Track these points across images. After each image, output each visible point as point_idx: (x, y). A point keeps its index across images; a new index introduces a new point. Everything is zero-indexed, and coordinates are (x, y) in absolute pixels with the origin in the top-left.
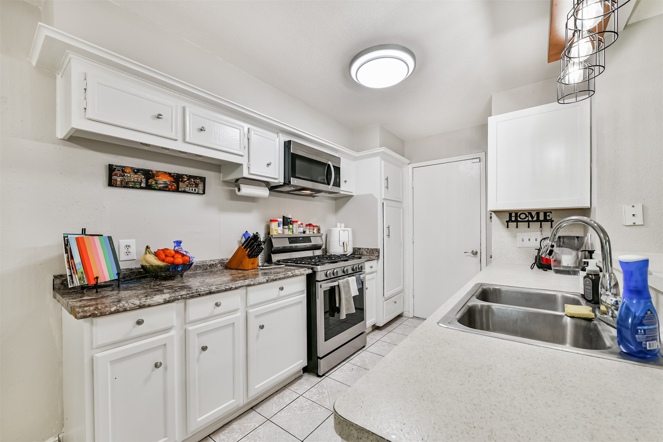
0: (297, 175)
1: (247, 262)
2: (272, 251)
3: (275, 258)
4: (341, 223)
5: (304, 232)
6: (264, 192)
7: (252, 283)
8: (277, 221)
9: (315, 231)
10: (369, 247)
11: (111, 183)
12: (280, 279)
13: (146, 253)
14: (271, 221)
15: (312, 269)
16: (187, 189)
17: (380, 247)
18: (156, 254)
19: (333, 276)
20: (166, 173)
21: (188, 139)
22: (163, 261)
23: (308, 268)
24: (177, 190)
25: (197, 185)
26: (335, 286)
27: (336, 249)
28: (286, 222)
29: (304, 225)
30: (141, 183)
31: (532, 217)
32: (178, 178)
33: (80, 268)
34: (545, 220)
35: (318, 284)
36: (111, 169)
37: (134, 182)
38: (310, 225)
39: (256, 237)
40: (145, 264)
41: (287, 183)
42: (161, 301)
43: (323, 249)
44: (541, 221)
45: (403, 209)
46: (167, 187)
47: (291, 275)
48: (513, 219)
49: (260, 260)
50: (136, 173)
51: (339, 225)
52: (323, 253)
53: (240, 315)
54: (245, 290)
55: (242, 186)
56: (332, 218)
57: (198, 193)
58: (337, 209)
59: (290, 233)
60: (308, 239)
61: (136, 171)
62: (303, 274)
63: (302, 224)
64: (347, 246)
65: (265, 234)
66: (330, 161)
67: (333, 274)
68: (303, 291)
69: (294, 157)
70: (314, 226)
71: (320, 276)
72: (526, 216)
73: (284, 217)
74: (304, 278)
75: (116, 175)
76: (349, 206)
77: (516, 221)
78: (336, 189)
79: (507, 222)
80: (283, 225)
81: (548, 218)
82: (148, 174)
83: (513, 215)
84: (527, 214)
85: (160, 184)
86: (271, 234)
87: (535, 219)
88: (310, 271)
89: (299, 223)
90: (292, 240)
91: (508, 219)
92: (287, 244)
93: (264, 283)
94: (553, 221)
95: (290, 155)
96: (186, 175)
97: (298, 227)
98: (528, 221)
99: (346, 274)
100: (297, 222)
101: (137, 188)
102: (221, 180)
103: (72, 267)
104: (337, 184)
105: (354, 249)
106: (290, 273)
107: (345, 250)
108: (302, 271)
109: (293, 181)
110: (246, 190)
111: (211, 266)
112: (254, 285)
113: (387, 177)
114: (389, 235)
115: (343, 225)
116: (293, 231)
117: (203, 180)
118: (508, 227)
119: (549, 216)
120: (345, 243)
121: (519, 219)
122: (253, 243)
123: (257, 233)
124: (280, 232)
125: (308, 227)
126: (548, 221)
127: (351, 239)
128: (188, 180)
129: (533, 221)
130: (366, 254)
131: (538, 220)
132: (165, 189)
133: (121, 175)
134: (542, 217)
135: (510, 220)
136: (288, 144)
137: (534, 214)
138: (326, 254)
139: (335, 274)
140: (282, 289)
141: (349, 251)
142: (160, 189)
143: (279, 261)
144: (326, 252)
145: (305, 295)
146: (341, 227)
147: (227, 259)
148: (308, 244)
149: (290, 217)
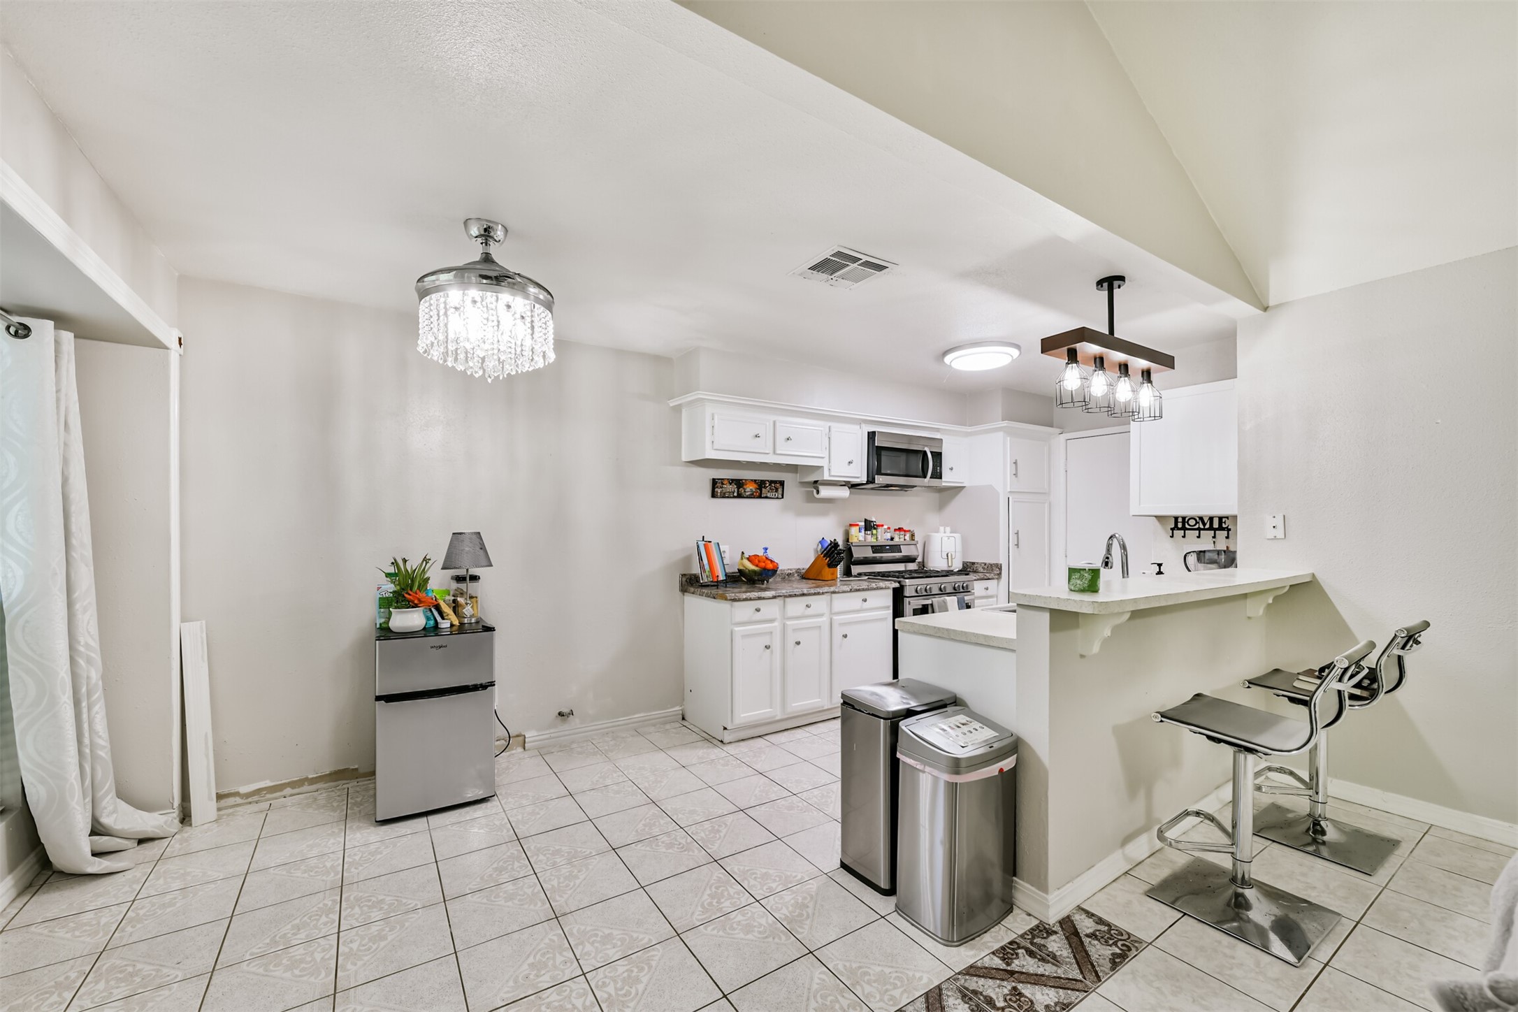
0: (883, 472)
1: (827, 571)
2: (851, 561)
3: (856, 569)
4: (945, 525)
5: (892, 539)
6: (845, 493)
7: (837, 590)
8: (858, 525)
9: (908, 537)
10: (988, 562)
11: (714, 495)
12: (863, 590)
13: (742, 559)
14: (851, 525)
15: (899, 582)
16: (768, 495)
17: (1002, 561)
18: (749, 559)
19: (925, 594)
20: (752, 480)
21: (778, 452)
22: (757, 566)
23: (895, 581)
24: (760, 497)
25: (777, 491)
26: (927, 605)
27: (937, 562)
28: (869, 526)
29: (892, 529)
30: (734, 493)
31: (1204, 524)
32: (761, 484)
33: (707, 567)
34: (1221, 528)
35: (906, 600)
36: (714, 482)
37: (729, 492)
38: (900, 529)
39: (835, 545)
40: (741, 568)
41: (871, 480)
42: (771, 596)
43: (919, 562)
44: (1215, 530)
45: (1050, 503)
46: (753, 494)
47: (875, 587)
48: (1180, 525)
49: (839, 571)
50: (731, 484)
51: (942, 529)
52: (919, 567)
53: (825, 619)
54: (829, 597)
55: (821, 488)
56: (933, 519)
57: (777, 498)
58: (941, 506)
59: (874, 540)
60: (896, 548)
61: (732, 481)
62: (889, 588)
63: (889, 528)
64: (952, 559)
65: (843, 541)
66: (927, 446)
67: (926, 590)
68: (888, 607)
69: (880, 449)
70: (905, 531)
71: (908, 591)
72: (1197, 523)
73: (866, 520)
74: (891, 592)
75: (717, 487)
76: (958, 502)
77: (1184, 528)
78: (935, 482)
79: (1172, 529)
80: (865, 530)
81: (1224, 526)
82: (739, 483)
83: (1180, 520)
84: (1198, 519)
85: (748, 492)
86: (850, 541)
87: (1207, 526)
88: (897, 585)
89: (886, 527)
90: (876, 549)
91: (1173, 526)
92: (869, 554)
93: (848, 592)
94: (1230, 530)
95: (875, 448)
96: (768, 481)
97: (883, 532)
98: (1199, 529)
99: (942, 592)
100: (882, 526)
101: (731, 497)
102: (798, 480)
103: (702, 567)
104: (937, 475)
105: (964, 563)
106: (874, 585)
107: (950, 565)
108: (888, 584)
109: (879, 479)
110: (825, 492)
111: (789, 575)
112: (838, 593)
113: (1016, 460)
114: (1017, 545)
115: (948, 529)
116: (877, 538)
117: (782, 483)
118: (1172, 537)
119: (1225, 523)
120: (949, 555)
121: (1187, 526)
122: (833, 551)
123: (835, 540)
124: (861, 538)
125: (898, 532)
126: (1223, 529)
127: (959, 548)
128: (770, 485)
129: (1204, 529)
130: (982, 570)
131: (1211, 528)
132: (751, 496)
133: (721, 488)
134: (1216, 525)
135: (1176, 528)
136: (872, 436)
137: (1206, 520)
138: (923, 569)
139: (928, 591)
140: (865, 600)
141: (957, 566)
142: (747, 497)
143: (860, 574)
144: (924, 567)
145: (891, 611)
146: (945, 532)
147: (803, 569)
148: (897, 555)
149: (874, 520)
